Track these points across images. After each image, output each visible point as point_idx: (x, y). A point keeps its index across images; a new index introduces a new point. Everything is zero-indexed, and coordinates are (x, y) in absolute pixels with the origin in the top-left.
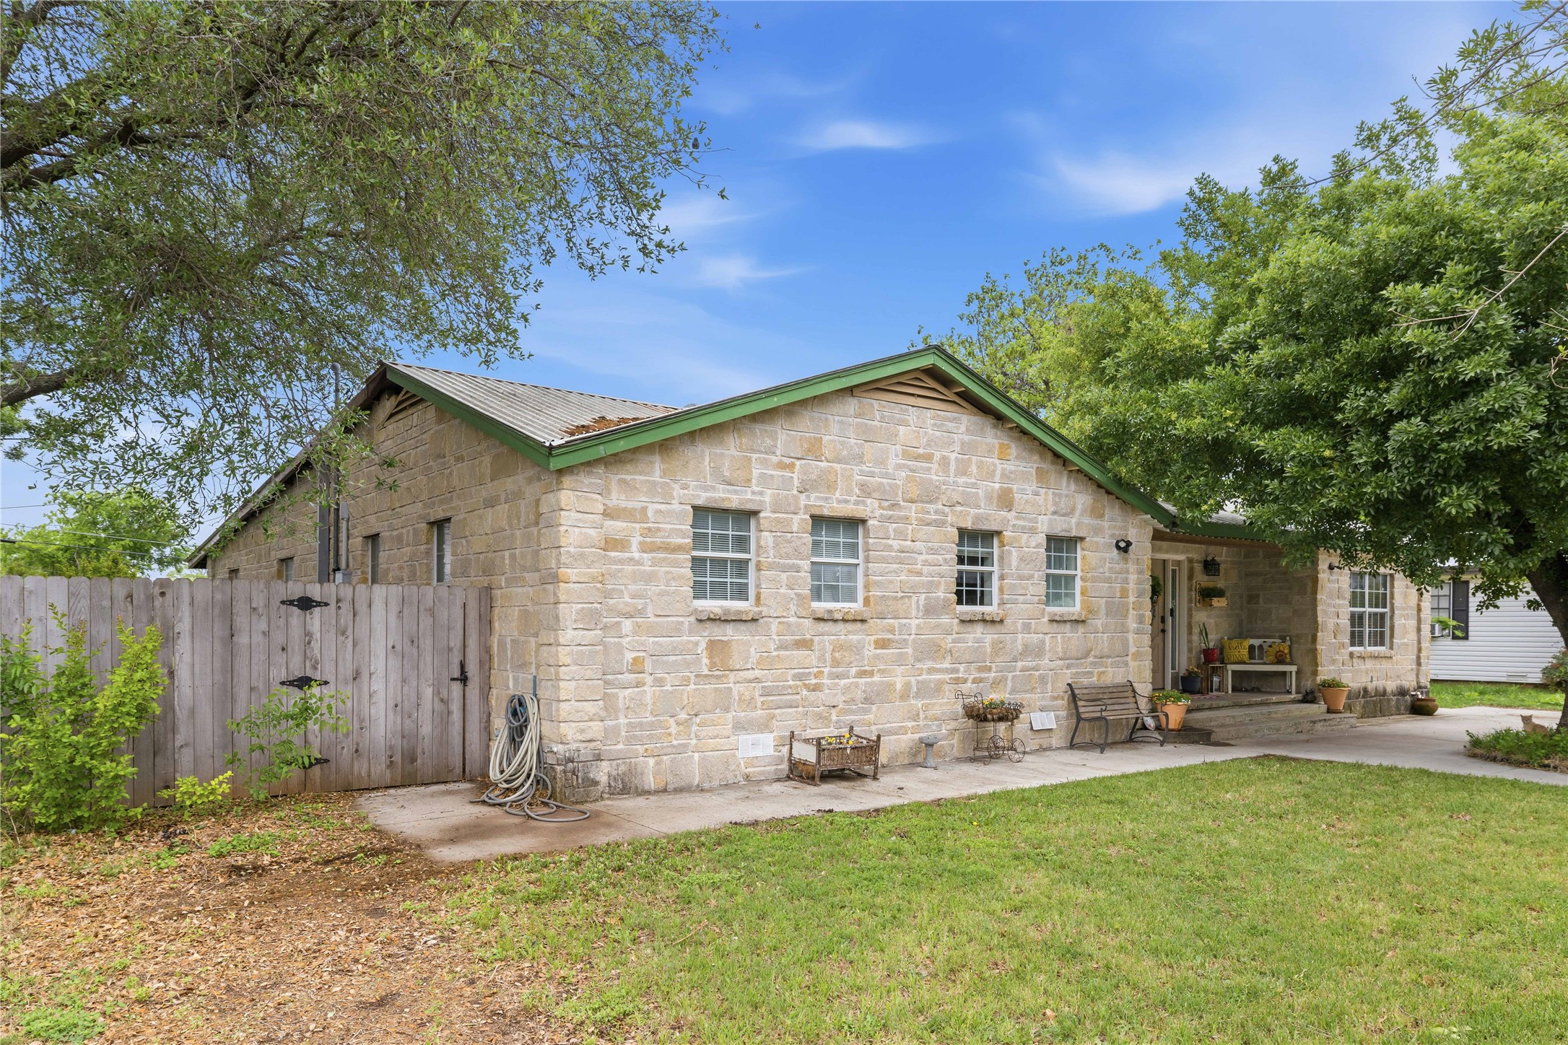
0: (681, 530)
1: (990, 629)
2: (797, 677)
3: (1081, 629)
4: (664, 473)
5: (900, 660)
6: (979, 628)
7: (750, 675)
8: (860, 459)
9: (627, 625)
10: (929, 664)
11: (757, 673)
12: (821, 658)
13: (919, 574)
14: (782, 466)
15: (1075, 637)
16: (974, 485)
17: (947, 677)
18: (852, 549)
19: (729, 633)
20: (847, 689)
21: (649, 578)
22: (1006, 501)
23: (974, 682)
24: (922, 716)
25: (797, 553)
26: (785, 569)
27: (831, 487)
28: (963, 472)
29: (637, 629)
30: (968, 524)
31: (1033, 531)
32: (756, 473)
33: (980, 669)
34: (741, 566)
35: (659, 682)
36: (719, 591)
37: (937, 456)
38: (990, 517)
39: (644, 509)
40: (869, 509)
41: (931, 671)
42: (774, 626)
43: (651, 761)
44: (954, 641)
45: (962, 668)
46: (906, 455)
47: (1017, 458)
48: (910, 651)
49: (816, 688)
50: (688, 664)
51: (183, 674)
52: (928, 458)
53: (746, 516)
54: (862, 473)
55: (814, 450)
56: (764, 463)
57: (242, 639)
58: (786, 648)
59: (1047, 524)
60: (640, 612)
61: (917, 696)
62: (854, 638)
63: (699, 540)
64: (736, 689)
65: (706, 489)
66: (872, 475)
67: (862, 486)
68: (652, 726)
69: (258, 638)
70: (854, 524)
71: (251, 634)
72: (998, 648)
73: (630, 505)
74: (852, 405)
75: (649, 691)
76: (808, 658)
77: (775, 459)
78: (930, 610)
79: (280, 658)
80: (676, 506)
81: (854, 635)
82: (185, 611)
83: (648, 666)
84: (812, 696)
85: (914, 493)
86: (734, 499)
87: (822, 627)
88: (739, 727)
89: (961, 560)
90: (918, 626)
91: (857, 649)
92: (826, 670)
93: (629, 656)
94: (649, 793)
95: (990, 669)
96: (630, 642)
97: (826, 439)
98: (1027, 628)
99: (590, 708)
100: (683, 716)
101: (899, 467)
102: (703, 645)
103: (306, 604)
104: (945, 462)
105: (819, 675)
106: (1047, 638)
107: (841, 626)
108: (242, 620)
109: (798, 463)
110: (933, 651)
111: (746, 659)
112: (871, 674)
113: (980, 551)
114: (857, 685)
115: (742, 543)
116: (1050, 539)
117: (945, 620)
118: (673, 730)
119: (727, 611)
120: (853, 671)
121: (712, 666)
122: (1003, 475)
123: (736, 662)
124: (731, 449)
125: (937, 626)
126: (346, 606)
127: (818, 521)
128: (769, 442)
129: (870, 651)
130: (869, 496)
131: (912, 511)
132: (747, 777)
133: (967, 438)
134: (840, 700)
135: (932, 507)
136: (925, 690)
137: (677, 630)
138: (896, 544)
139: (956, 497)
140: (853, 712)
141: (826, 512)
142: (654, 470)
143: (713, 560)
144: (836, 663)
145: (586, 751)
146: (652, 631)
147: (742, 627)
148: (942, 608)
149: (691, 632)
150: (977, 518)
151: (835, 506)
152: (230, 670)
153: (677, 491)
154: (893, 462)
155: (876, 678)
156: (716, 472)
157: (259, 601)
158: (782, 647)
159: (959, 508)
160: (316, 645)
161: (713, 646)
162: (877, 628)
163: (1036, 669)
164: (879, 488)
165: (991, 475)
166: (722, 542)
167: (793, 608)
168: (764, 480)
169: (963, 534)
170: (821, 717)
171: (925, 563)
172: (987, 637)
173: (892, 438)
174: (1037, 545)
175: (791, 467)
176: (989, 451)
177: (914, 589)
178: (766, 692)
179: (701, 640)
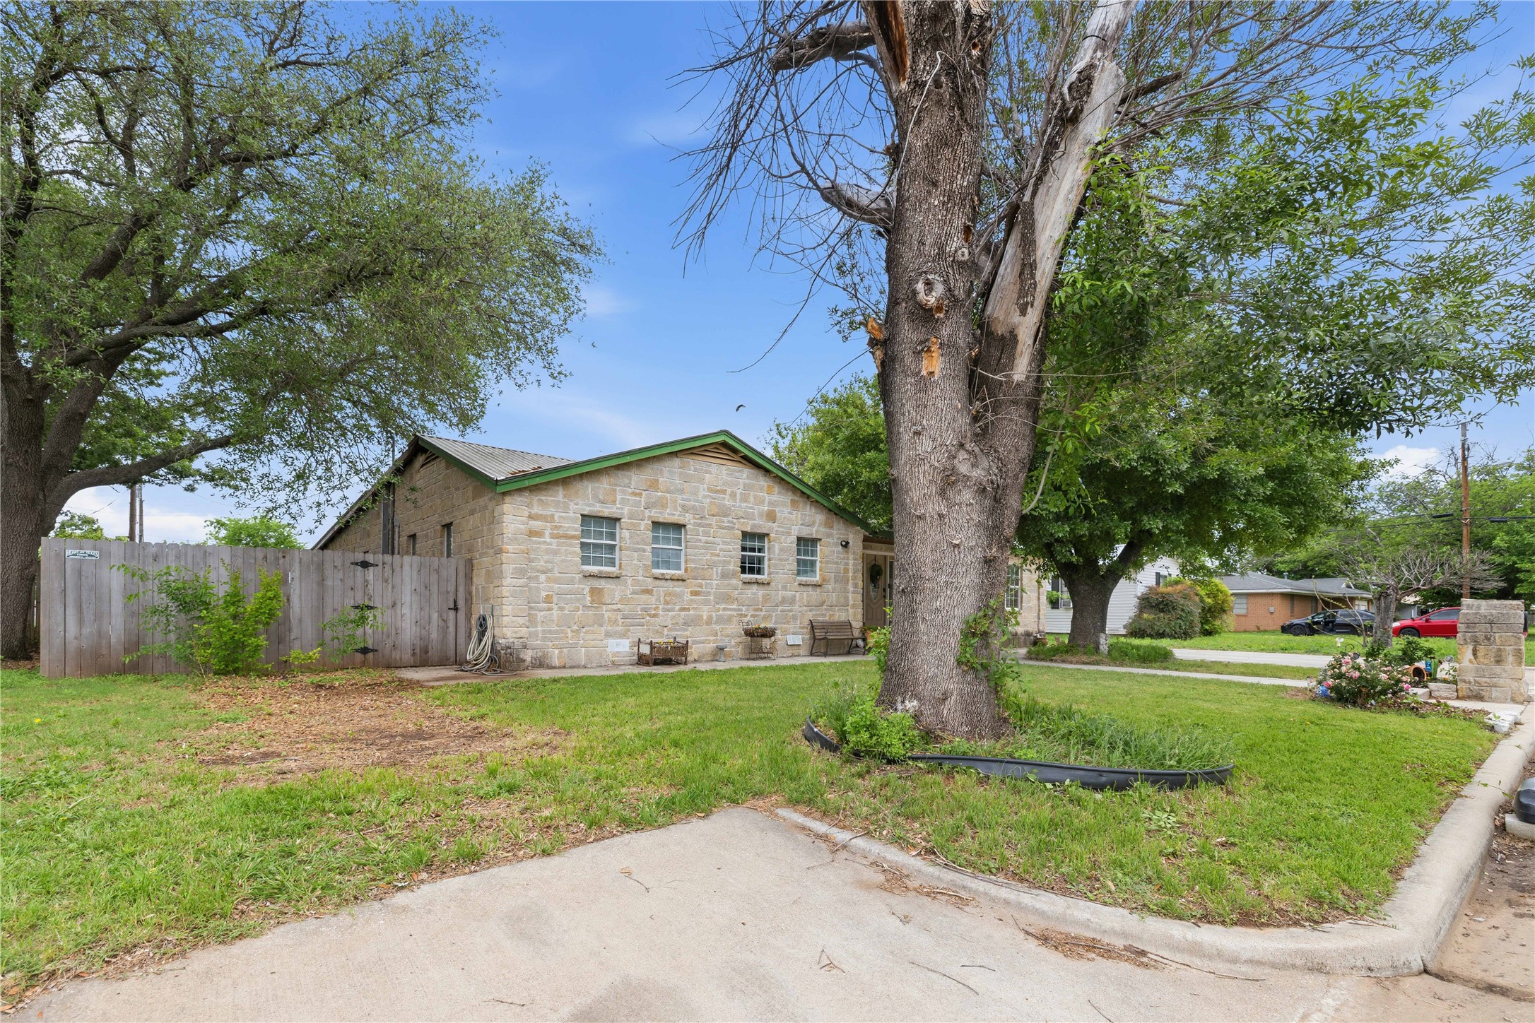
0: (575, 527)
1: (761, 587)
2: (642, 610)
3: (818, 590)
4: (565, 496)
5: (706, 603)
6: (755, 587)
7: (614, 607)
8: (682, 491)
9: (543, 577)
10: (724, 606)
11: (619, 606)
12: (658, 600)
13: (718, 556)
14: (634, 494)
15: (815, 595)
16: (752, 508)
17: (735, 613)
18: (679, 541)
19: (602, 584)
20: (673, 617)
21: (556, 553)
22: (771, 516)
23: (751, 616)
24: (719, 634)
25: (643, 542)
26: (636, 550)
27: (664, 506)
28: (745, 499)
29: (549, 580)
30: (749, 529)
31: (789, 534)
32: (619, 498)
33: (755, 610)
34: (612, 548)
35: (561, 609)
36: (598, 561)
37: (729, 491)
38: (762, 526)
39: (552, 516)
40: (687, 519)
41: (725, 609)
42: (629, 581)
43: (557, 651)
44: (739, 594)
45: (744, 608)
46: (710, 490)
47: (778, 494)
48: (712, 598)
49: (654, 616)
50: (578, 600)
51: (295, 599)
52: (724, 492)
53: (613, 521)
54: (683, 499)
55: (654, 485)
56: (624, 492)
57: (329, 583)
58: (637, 594)
59: (796, 531)
60: (551, 571)
61: (716, 623)
62: (678, 590)
63: (585, 533)
64: (607, 615)
65: (589, 505)
66: (689, 500)
67: (683, 506)
68: (557, 632)
69: (338, 582)
70: (679, 527)
71: (334, 580)
72: (766, 599)
73: (544, 513)
74: (676, 462)
75: (555, 613)
76: (652, 600)
77: (630, 490)
78: (724, 576)
79: (351, 594)
80: (571, 514)
81: (677, 588)
82: (296, 566)
83: (555, 599)
84: (653, 620)
85: (715, 510)
86: (606, 511)
87: (658, 582)
88: (608, 635)
89: (744, 549)
90: (717, 585)
91: (679, 596)
92: (661, 607)
93: (544, 594)
94: (555, 668)
95: (761, 610)
96: (544, 587)
97: (661, 480)
98: (785, 588)
99: (521, 620)
100: (575, 627)
101: (705, 496)
102: (587, 590)
103: (365, 565)
104: (733, 495)
105: (656, 609)
106: (798, 594)
107: (670, 583)
108: (328, 572)
109: (644, 493)
110: (727, 598)
111: (613, 598)
112: (688, 610)
113: (757, 544)
114: (679, 615)
115: (612, 536)
116: (799, 539)
117: (734, 582)
118: (570, 635)
119: (601, 572)
120: (677, 608)
121: (591, 602)
122: (770, 503)
123: (607, 599)
124: (604, 484)
125: (729, 585)
126: (388, 567)
127: (656, 525)
128: (627, 481)
129: (687, 597)
130: (687, 512)
131: (714, 521)
132: (613, 662)
133: (747, 481)
134: (669, 623)
135: (725, 519)
136: (720, 620)
137: (572, 581)
138: (704, 539)
139: (740, 514)
140: (677, 630)
141: (661, 520)
142: (559, 494)
143: (595, 545)
144: (667, 603)
145: (518, 644)
146: (557, 581)
147: (611, 581)
148: (734, 574)
149: (580, 583)
150: (753, 526)
151: (667, 516)
152: (321, 598)
153: (572, 506)
154: (701, 493)
155: (692, 612)
156: (595, 496)
157: (338, 563)
158: (633, 593)
159: (742, 520)
160: (371, 588)
161: (592, 591)
162: (692, 584)
163: (790, 611)
164: (693, 507)
165: (762, 502)
166: (599, 535)
167: (641, 572)
168: (623, 501)
169: (745, 535)
170: (657, 632)
171: (721, 550)
172: (760, 592)
173: (701, 480)
174: (791, 542)
175: (640, 495)
176: (761, 489)
177: (715, 564)
178: (625, 617)
179: (586, 587)
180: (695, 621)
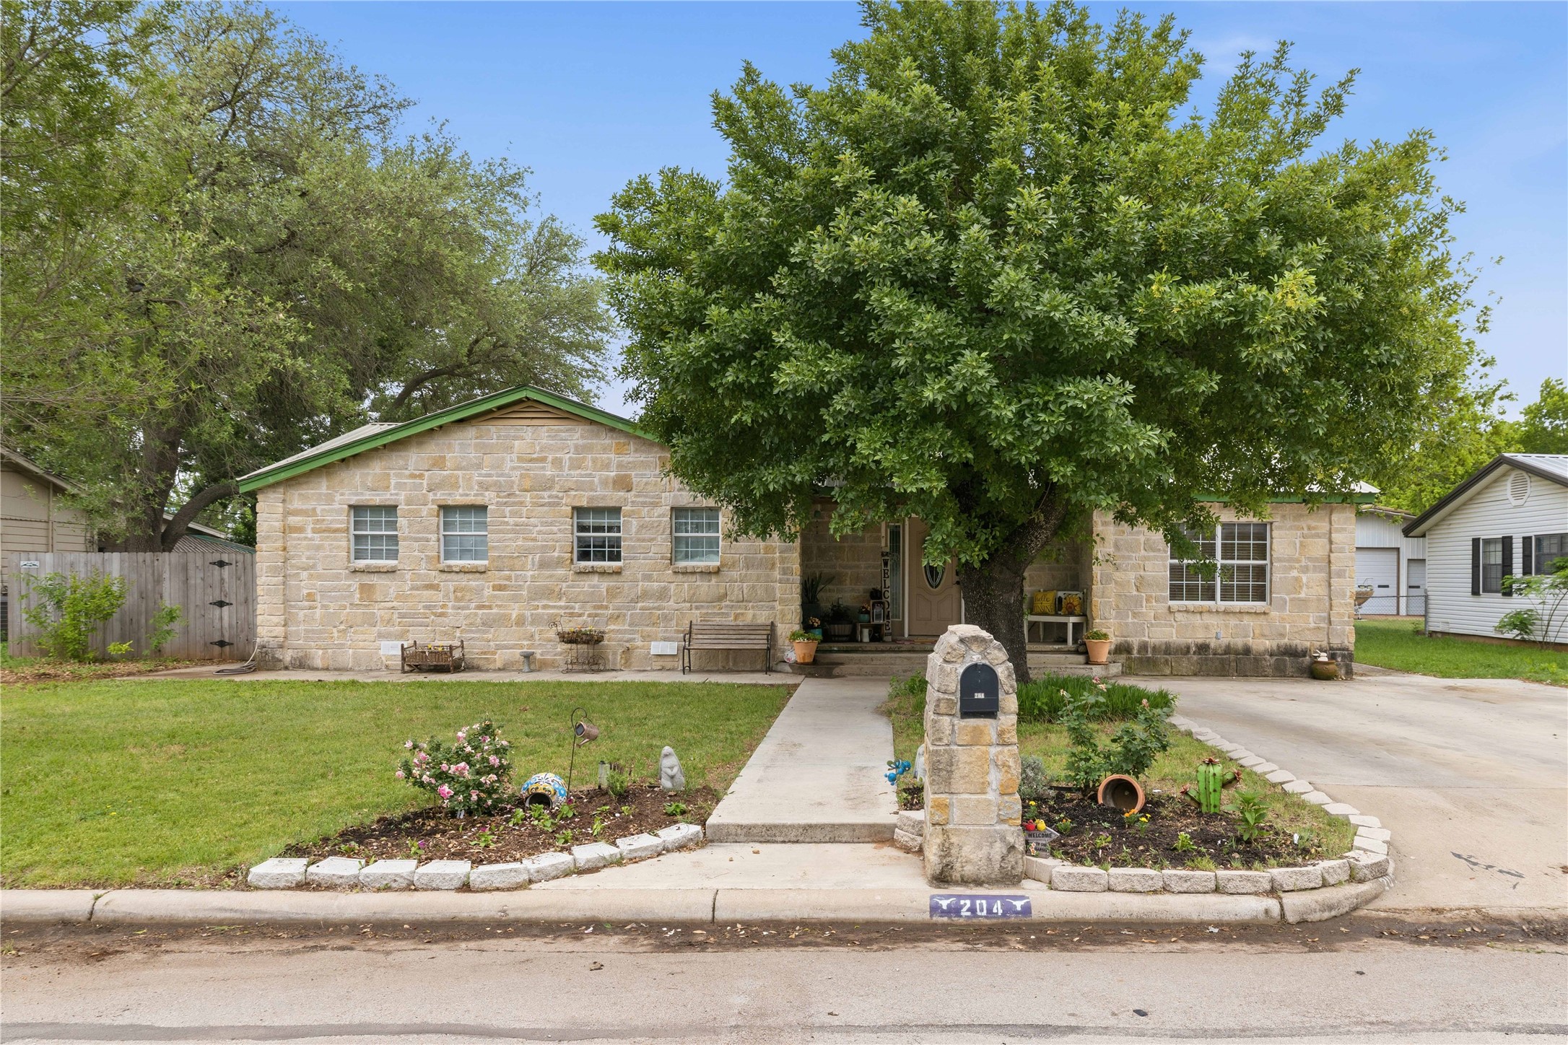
0: (342, 519)
1: (606, 578)
2: (426, 607)
3: (714, 580)
4: (328, 488)
5: (515, 599)
6: (595, 579)
7: (390, 605)
8: (479, 466)
9: (304, 574)
10: (545, 602)
11: (395, 604)
12: (446, 595)
13: (534, 540)
14: (413, 476)
15: (706, 587)
16: (590, 475)
17: (562, 612)
18: (483, 525)
19: (374, 579)
20: (467, 617)
21: (318, 548)
22: (623, 484)
23: (589, 615)
24: (537, 637)
25: (426, 530)
26: (417, 540)
27: (455, 486)
28: (576, 465)
29: (311, 577)
30: (584, 503)
31: (655, 505)
32: (393, 482)
33: (595, 607)
34: (394, 540)
35: (324, 607)
36: (376, 554)
37: (550, 458)
38: (611, 497)
39: (314, 509)
40: (488, 498)
41: (545, 607)
42: (408, 576)
43: (320, 652)
44: (568, 587)
45: (577, 605)
46: (520, 459)
47: (636, 451)
48: (525, 593)
49: (442, 615)
50: (344, 598)
51: (166, 595)
52: (543, 460)
53: (391, 509)
54: (480, 475)
55: (439, 463)
56: (396, 475)
57: (192, 582)
58: (417, 589)
59: (670, 499)
60: (313, 567)
61: (532, 623)
62: (473, 583)
63: (357, 525)
64: (378, 613)
65: (357, 495)
66: (490, 475)
67: (480, 484)
68: (321, 632)
69: (199, 581)
70: (482, 509)
71: (196, 579)
72: (612, 594)
73: (304, 507)
74: (470, 432)
75: (318, 612)
76: (438, 597)
77: (407, 472)
78: (543, 565)
79: (209, 590)
80: (336, 506)
81: (474, 582)
82: (167, 567)
83: (318, 598)
84: (440, 619)
85: (527, 484)
86: (377, 499)
87: (444, 576)
88: (381, 636)
89: (582, 528)
90: (532, 576)
91: (479, 591)
92: (450, 604)
93: (305, 592)
94: (317, 669)
95: (607, 608)
96: (304, 584)
97: (449, 456)
98: (647, 578)
99: (275, 619)
100: (342, 627)
101: (513, 468)
102: (357, 585)
103: (221, 564)
104: (557, 463)
105: (443, 606)
106: (673, 586)
107: (461, 575)
108: (191, 573)
109: (426, 474)
110: (548, 593)
111: (386, 596)
112: (490, 607)
113: (605, 522)
114: (476, 615)
115: (392, 525)
116: (678, 510)
117: (560, 572)
118: (336, 635)
119: (367, 566)
120: (473, 605)
121: (361, 599)
122: (619, 466)
123: (378, 597)
124: (376, 469)
125: (551, 576)
126: (240, 565)
127: (446, 509)
128: (401, 462)
129: (488, 592)
130: (487, 489)
131: (528, 498)
132: (387, 666)
133: (581, 442)
134: (463, 623)
135: (546, 494)
136: (536, 620)
137: (337, 577)
138: (511, 521)
139: (570, 485)
140: (472, 632)
141: (450, 503)
142: (322, 486)
143: (373, 537)
144: (457, 599)
145: (273, 643)
146: (320, 577)
147: (383, 576)
148: (559, 563)
149: (347, 578)
150: (591, 499)
151: (458, 497)
152: (187, 596)
153: (338, 497)
154: (509, 465)
155: (495, 611)
156: (363, 484)
157: (199, 563)
158: (412, 589)
159: (573, 493)
160: (226, 585)
161: (362, 587)
162: (496, 577)
163: (658, 608)
164: (495, 483)
165: (606, 466)
166: (376, 525)
167: (423, 565)
168: (399, 486)
169: (579, 511)
170: (446, 633)
171: (539, 532)
172: (604, 585)
173: (509, 449)
174: (661, 515)
175: (421, 476)
176: (605, 450)
177: (529, 551)
178: (402, 616)
179: (355, 583)
180: (502, 620)
